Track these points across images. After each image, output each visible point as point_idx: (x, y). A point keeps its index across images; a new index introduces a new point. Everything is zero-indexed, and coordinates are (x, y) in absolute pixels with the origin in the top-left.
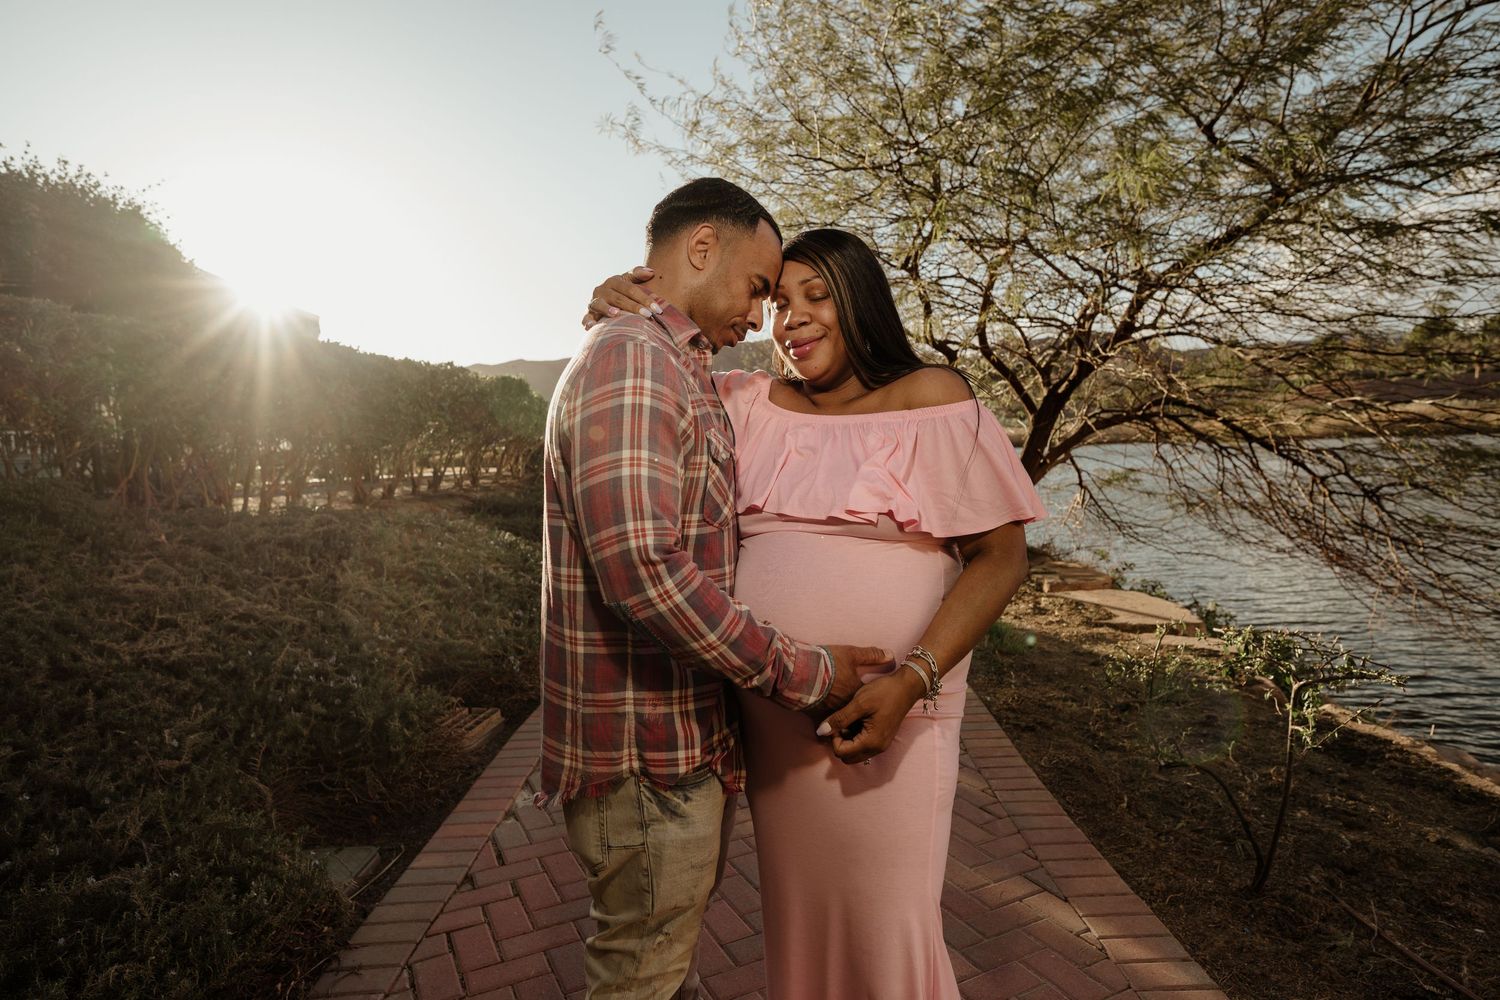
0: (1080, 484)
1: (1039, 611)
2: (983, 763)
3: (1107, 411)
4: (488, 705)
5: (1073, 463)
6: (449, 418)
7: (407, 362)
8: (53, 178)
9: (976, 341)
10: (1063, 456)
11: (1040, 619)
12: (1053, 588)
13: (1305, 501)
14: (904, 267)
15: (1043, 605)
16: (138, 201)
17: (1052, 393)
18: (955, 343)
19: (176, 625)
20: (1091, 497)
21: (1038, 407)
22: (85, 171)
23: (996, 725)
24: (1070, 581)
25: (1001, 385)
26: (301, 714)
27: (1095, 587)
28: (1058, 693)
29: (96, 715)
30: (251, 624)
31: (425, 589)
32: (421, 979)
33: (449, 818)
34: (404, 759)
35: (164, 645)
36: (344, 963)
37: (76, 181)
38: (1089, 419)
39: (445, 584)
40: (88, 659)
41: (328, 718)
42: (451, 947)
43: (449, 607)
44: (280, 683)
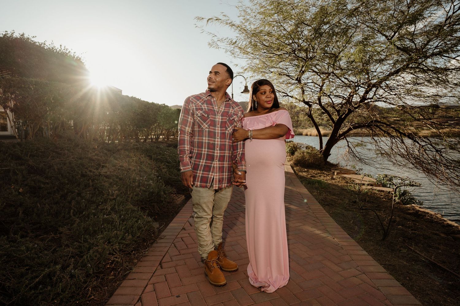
0: (348, 146)
1: (333, 179)
2: (315, 211)
3: (357, 124)
4: (181, 194)
5: (346, 139)
6: (163, 120)
7: (153, 104)
8: (58, 50)
9: (318, 102)
10: (343, 137)
11: (333, 181)
12: (338, 174)
13: (417, 153)
14: (297, 80)
15: (334, 178)
16: (80, 57)
17: (340, 118)
18: (311, 102)
19: (106, 167)
20: (351, 150)
21: (336, 122)
22: (66, 48)
23: (319, 204)
24: (342, 172)
25: (325, 115)
26: (139, 189)
27: (350, 174)
28: (337, 198)
29: (93, 185)
30: (123, 168)
31: (163, 163)
32: (177, 245)
33: (176, 217)
34: (164, 202)
35: (105, 171)
36: (158, 242)
37: (64, 51)
38: (351, 126)
39: (168, 163)
40: (89, 173)
41: (144, 191)
42: (183, 241)
43: (170, 169)
44: (133, 182)
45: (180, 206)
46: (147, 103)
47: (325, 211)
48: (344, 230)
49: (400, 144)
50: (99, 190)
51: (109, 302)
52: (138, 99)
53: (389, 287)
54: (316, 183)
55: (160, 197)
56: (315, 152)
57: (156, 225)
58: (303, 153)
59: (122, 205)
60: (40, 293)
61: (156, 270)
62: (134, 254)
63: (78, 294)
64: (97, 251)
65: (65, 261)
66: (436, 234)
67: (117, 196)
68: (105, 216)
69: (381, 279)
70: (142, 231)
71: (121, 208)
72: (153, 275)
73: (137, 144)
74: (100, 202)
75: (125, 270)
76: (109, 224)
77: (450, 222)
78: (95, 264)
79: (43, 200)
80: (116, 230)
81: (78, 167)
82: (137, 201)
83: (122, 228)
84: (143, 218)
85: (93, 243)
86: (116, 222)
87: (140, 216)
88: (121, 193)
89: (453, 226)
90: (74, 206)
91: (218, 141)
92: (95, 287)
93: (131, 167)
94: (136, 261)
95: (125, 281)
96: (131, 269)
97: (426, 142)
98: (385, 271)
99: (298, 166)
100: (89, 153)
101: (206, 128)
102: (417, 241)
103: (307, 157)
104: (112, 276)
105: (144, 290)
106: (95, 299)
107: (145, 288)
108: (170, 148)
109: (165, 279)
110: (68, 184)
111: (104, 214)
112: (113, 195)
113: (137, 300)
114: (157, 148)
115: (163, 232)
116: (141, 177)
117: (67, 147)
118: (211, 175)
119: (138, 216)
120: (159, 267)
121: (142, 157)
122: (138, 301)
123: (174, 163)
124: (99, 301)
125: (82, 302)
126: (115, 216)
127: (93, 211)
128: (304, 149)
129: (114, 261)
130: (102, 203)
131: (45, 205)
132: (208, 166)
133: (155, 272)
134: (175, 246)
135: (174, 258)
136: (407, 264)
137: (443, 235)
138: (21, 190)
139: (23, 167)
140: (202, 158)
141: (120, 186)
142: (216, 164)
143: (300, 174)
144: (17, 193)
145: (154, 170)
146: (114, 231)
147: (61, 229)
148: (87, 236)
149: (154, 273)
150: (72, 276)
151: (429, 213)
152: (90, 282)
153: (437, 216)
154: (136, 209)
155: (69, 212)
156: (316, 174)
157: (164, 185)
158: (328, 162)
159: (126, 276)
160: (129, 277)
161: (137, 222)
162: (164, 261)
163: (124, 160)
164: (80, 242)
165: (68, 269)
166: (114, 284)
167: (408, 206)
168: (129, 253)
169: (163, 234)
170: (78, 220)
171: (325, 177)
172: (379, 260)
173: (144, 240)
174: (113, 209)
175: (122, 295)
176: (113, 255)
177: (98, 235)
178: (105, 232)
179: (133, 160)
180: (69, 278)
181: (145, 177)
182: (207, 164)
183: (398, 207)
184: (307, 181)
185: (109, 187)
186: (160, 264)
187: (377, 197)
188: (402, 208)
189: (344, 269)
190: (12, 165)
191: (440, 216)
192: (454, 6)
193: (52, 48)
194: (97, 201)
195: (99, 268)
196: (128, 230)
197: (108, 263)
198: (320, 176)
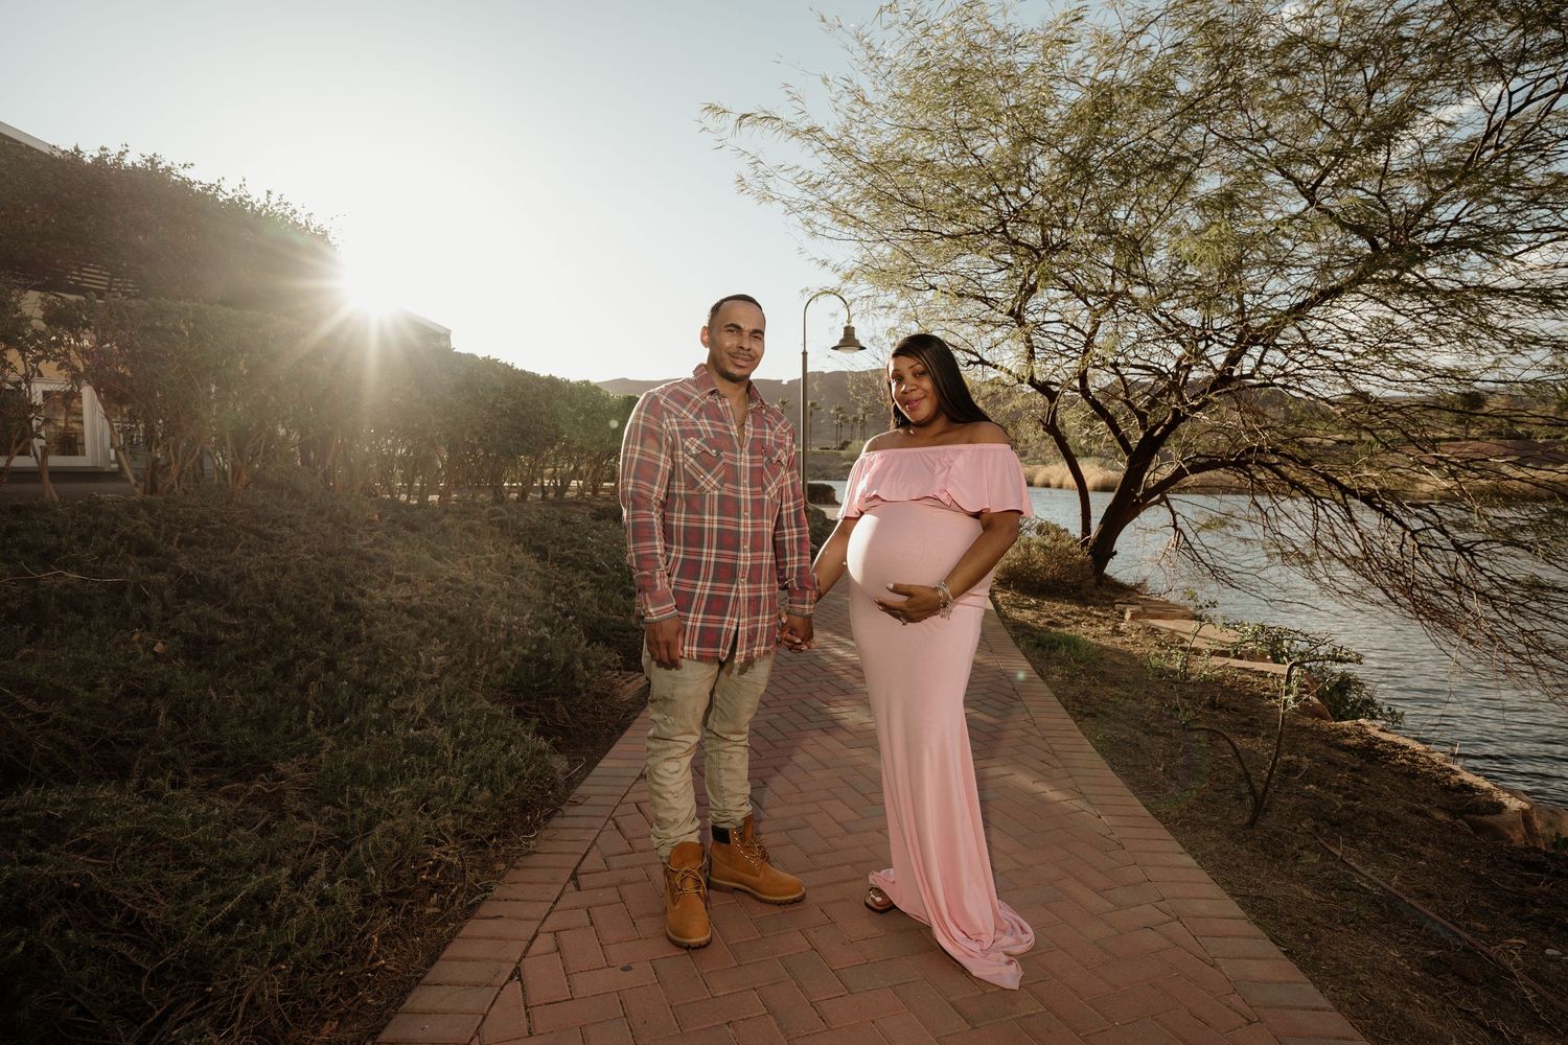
0: (1175, 526)
1: (1116, 632)
2: (1048, 733)
3: (1202, 456)
5: (1169, 505)
6: (582, 432)
7: (551, 380)
8: (258, 205)
9: (1077, 383)
10: (1157, 497)
11: (1118, 640)
12: (1133, 617)
13: (1397, 554)
14: (1011, 313)
15: (1122, 629)
16: (325, 228)
17: (1149, 435)
18: (1057, 384)
19: (409, 581)
20: (1186, 539)
21: (1135, 448)
22: (285, 200)
24: (1149, 611)
25: (1100, 426)
26: (509, 653)
27: (1173, 618)
28: (1122, 693)
29: (369, 638)
30: (460, 586)
31: (582, 573)
32: (623, 825)
33: (621, 740)
34: (584, 695)
35: (404, 594)
36: (567, 813)
37: (275, 208)
38: (1184, 462)
39: (597, 570)
40: (356, 599)
41: (526, 660)
42: (640, 811)
43: (602, 590)
44: (491, 629)
45: (631, 706)
46: (534, 377)
47: (1080, 734)
48: (1134, 792)
49: (1343, 525)
50: (387, 653)
51: (427, 979)
52: (506, 364)
53: (1248, 958)
54: (1060, 643)
55: (573, 678)
56: (1065, 545)
57: (560, 763)
58: (1027, 547)
59: (459, 701)
60: (239, 944)
61: (561, 894)
62: (497, 847)
63: (342, 952)
64: (393, 832)
65: (299, 858)
66: (1419, 813)
67: (444, 671)
68: (412, 731)
69: (1225, 936)
70: (521, 778)
71: (457, 708)
72: (552, 908)
73: (499, 508)
74: (392, 688)
75: (471, 893)
76: (422, 754)
77: (1468, 778)
78: (386, 869)
79: (225, 679)
80: (444, 772)
81: (327, 580)
82: (503, 688)
83: (461, 768)
84: (523, 739)
85: (380, 810)
86: (445, 749)
87: (514, 734)
88: (456, 663)
89: (1478, 789)
90: (315, 699)
91: (746, 526)
92: (387, 935)
93: (482, 583)
94: (501, 866)
95: (471, 922)
96: (488, 889)
97: (1424, 521)
98: (1243, 914)
99: (1009, 589)
100: (357, 537)
101: (714, 488)
102: (1356, 831)
103: (1039, 558)
104: (434, 906)
105: (528, 948)
106: (389, 967)
107: (531, 942)
108: (602, 524)
109: (588, 920)
110: (296, 632)
111: (407, 727)
112: (430, 668)
113: (509, 973)
114: (564, 522)
115: (579, 784)
116: (514, 614)
117: (289, 516)
118: (729, 623)
119: (508, 734)
120: (571, 886)
121: (516, 552)
122: (511, 978)
123: (614, 574)
124: (398, 974)
125: (353, 974)
126: (439, 733)
127: (376, 716)
128: (1033, 534)
129: (439, 862)
130: (399, 691)
131: (231, 692)
132: (719, 597)
133: (558, 899)
134: (618, 828)
135: (615, 862)
136: (1315, 897)
137: (1440, 816)
138: (159, 647)
139: (162, 578)
140: (702, 576)
141: (452, 642)
142: (743, 589)
143: (1015, 614)
144: (149, 656)
145: (553, 594)
146: (437, 778)
147: (281, 767)
148: (362, 789)
149: (555, 903)
150: (324, 901)
151: (1407, 748)
152: (374, 918)
153: (1432, 756)
154: (501, 712)
155: (303, 718)
156: (1066, 617)
157: (585, 642)
158: (1107, 578)
159: (473, 907)
160: (484, 910)
161: (505, 750)
162: (584, 867)
163: (461, 561)
164: (340, 806)
165: (312, 878)
166: (439, 930)
167: (1346, 723)
168: (482, 843)
169: (582, 789)
170: (330, 743)
171: (1091, 625)
172: (1229, 883)
173: (525, 807)
174: (431, 711)
175: (465, 960)
176: (438, 845)
177: (392, 788)
178: (413, 776)
179: (490, 560)
180: (317, 904)
181: (528, 616)
182: (716, 593)
183: (1313, 726)
184: (1033, 637)
185: (419, 644)
186: (574, 877)
187: (1252, 695)
188: (1326, 729)
189: (1119, 907)
190: (131, 569)
191: (1440, 758)
192: (1511, 94)
193: (241, 200)
194: (384, 685)
195: (397, 879)
196: (480, 776)
197: (424, 869)
198: (1077, 623)
